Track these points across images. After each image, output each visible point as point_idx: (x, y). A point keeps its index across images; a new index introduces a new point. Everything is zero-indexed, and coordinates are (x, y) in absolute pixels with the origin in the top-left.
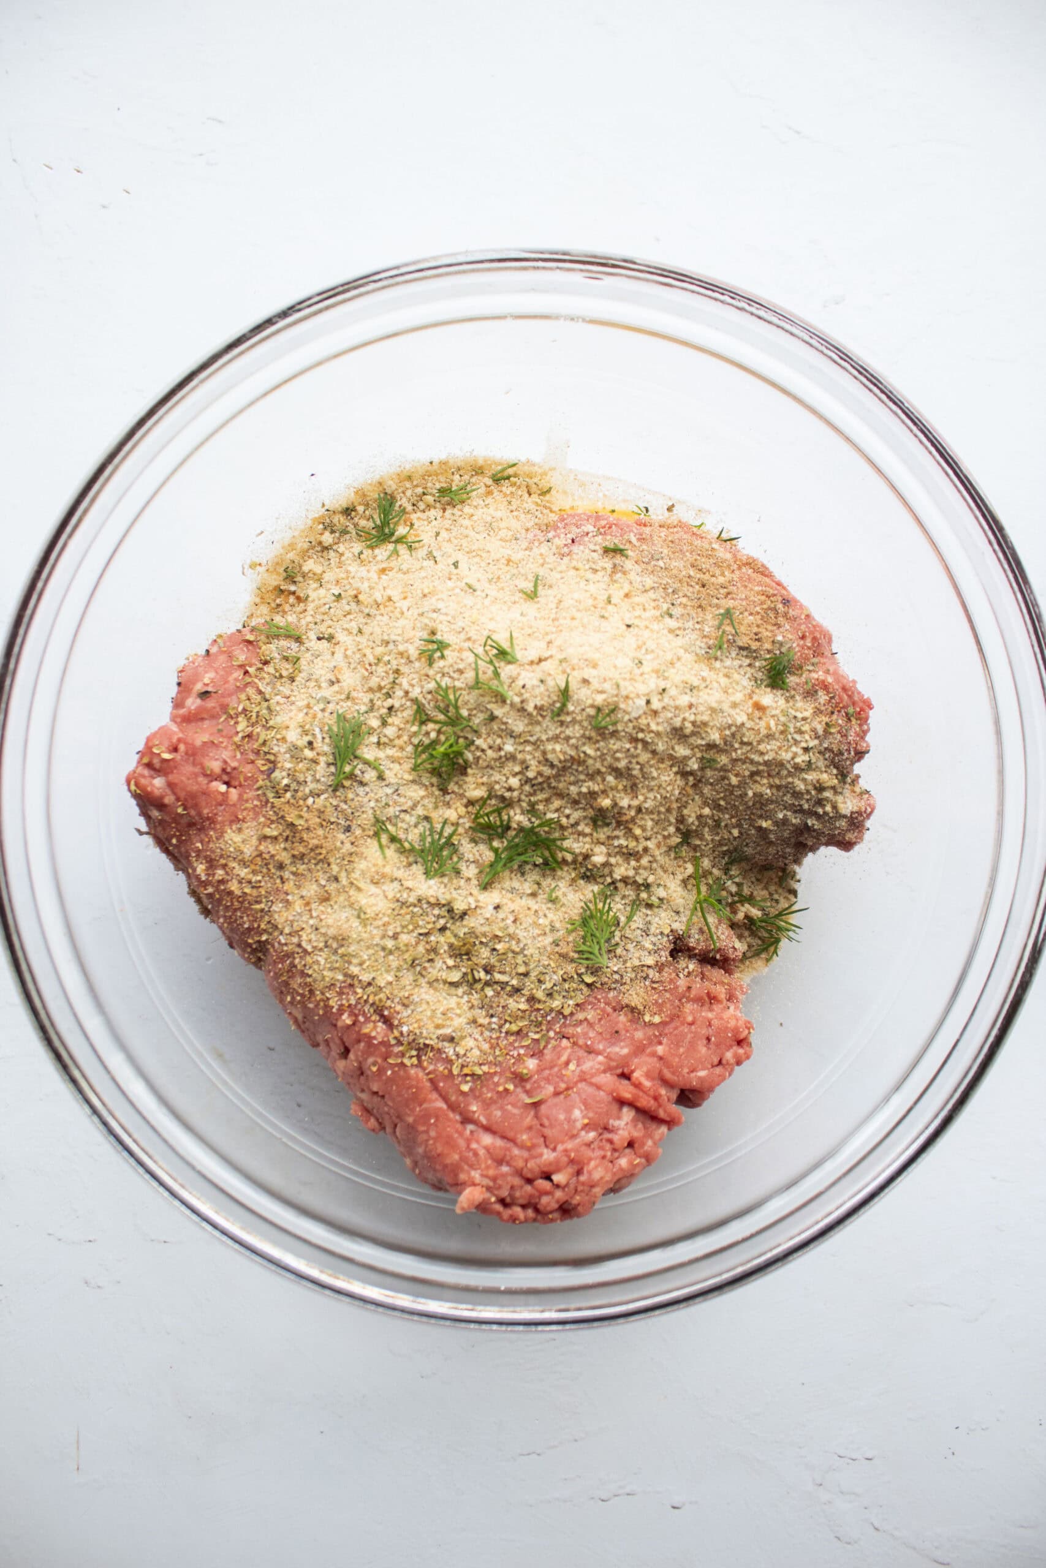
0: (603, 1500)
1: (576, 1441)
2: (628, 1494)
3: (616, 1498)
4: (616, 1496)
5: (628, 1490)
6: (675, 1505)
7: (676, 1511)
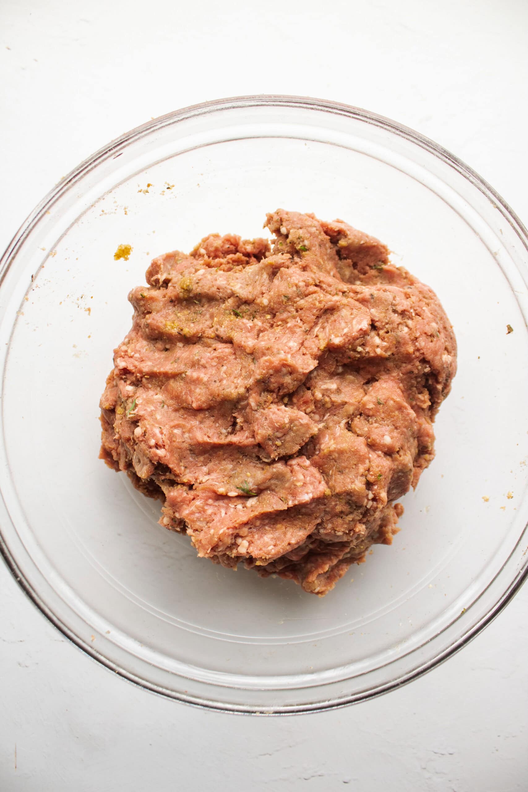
0: (306, 779)
1: (290, 747)
2: (320, 776)
3: (313, 778)
4: (313, 776)
5: (319, 773)
6: (345, 781)
7: (346, 784)
